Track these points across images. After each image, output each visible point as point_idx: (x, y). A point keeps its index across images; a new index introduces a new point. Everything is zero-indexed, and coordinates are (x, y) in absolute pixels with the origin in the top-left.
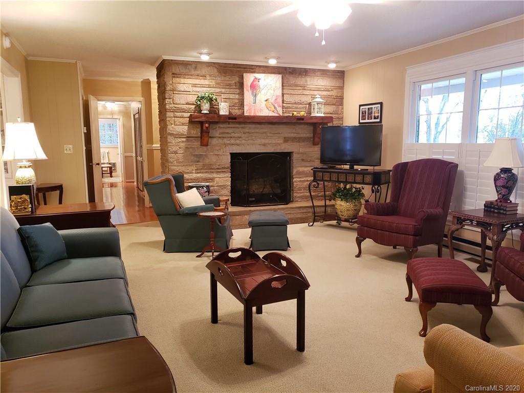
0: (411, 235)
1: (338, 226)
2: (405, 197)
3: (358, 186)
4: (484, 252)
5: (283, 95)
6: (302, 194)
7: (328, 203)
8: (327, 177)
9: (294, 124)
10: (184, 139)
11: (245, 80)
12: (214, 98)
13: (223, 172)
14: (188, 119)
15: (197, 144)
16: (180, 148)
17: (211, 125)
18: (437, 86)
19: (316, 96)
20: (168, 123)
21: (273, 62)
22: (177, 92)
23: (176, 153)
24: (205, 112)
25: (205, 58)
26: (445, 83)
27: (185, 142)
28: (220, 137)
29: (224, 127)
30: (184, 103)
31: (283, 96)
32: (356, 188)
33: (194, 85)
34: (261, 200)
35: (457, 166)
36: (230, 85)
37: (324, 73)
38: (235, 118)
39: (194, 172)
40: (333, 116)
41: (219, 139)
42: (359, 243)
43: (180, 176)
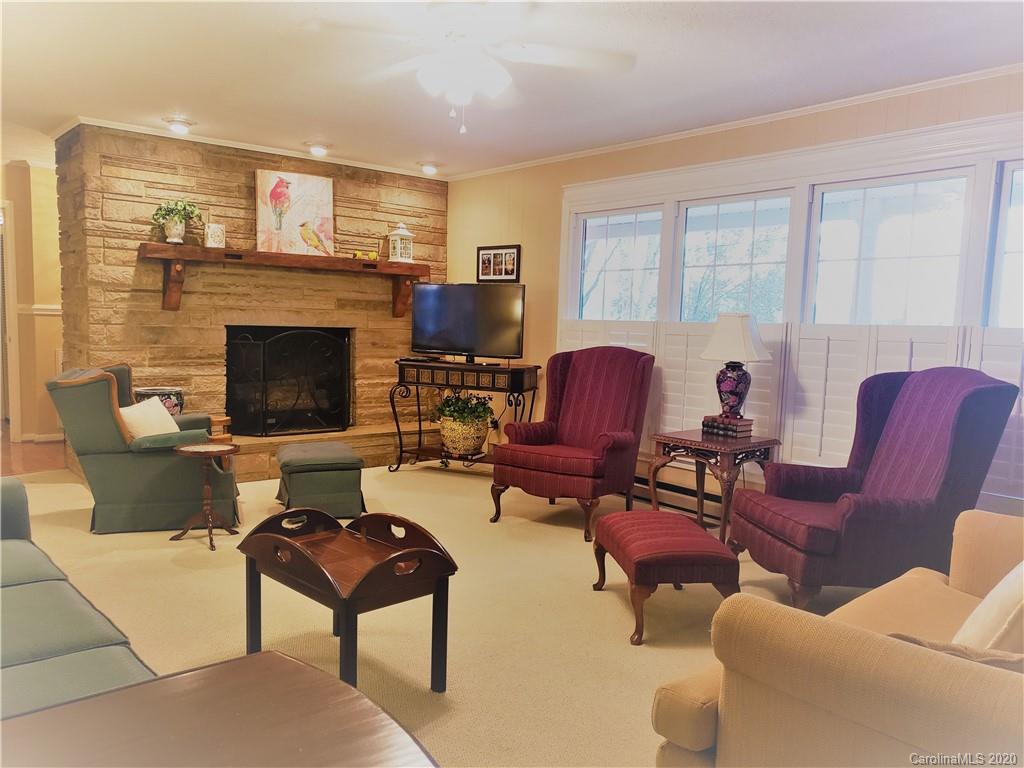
0: (589, 477)
1: (445, 469)
2: (571, 412)
3: (482, 394)
4: (701, 505)
5: (335, 216)
6: (374, 410)
7: (426, 426)
8: (426, 376)
9: (357, 274)
10: (126, 295)
11: (259, 182)
12: (197, 212)
13: (209, 364)
14: (136, 253)
15: (154, 304)
16: (116, 312)
17: (188, 268)
18: (615, 222)
19: (398, 225)
20: (90, 259)
21: (319, 153)
22: (111, 196)
23: (106, 322)
24: (176, 240)
25: (180, 131)
26: (630, 218)
27: (128, 300)
28: (205, 294)
29: (213, 274)
30: (127, 219)
31: (335, 219)
32: (478, 399)
33: (151, 185)
34: (291, 422)
35: (652, 358)
36: (227, 189)
37: (413, 182)
38: (239, 257)
39: (146, 363)
40: (430, 264)
41: (204, 297)
42: (496, 495)
43: (124, 370)
